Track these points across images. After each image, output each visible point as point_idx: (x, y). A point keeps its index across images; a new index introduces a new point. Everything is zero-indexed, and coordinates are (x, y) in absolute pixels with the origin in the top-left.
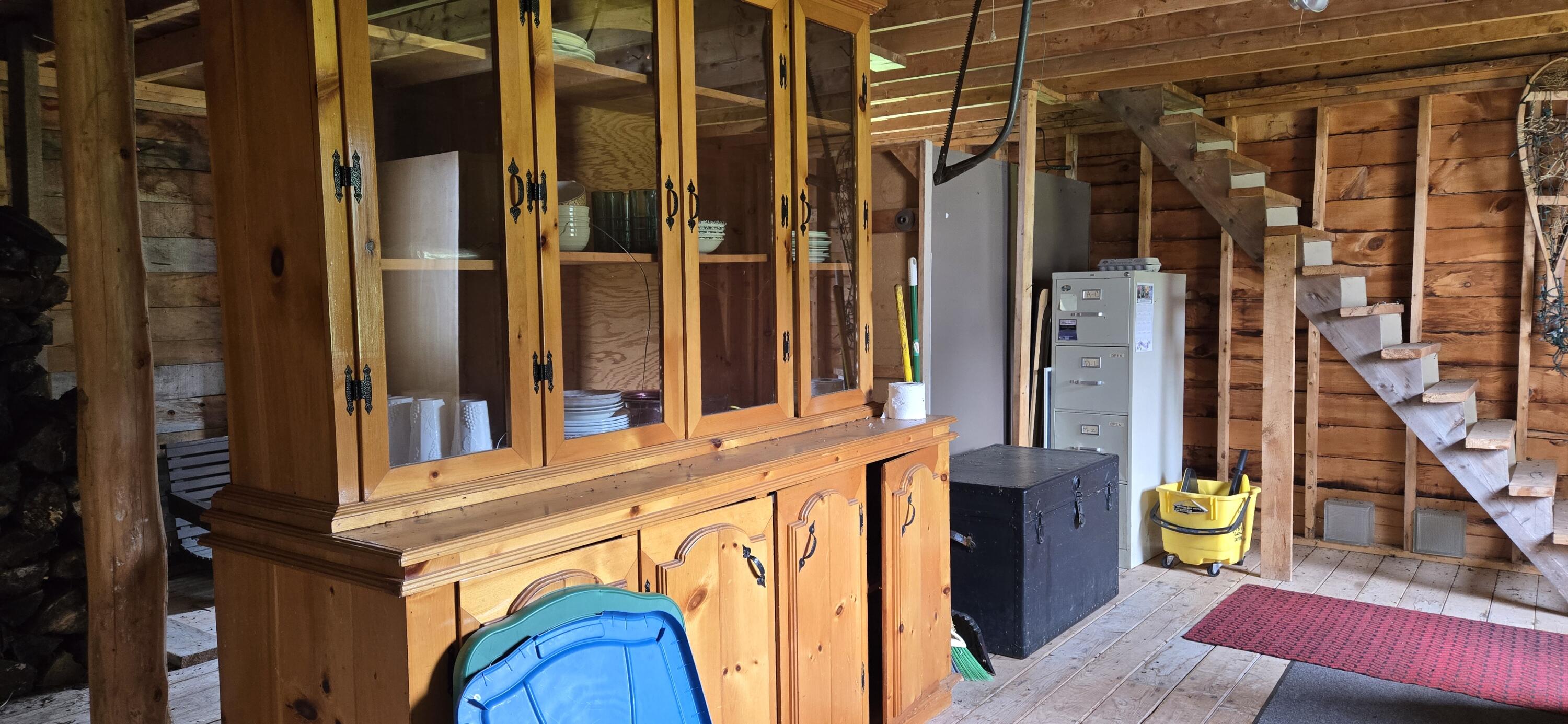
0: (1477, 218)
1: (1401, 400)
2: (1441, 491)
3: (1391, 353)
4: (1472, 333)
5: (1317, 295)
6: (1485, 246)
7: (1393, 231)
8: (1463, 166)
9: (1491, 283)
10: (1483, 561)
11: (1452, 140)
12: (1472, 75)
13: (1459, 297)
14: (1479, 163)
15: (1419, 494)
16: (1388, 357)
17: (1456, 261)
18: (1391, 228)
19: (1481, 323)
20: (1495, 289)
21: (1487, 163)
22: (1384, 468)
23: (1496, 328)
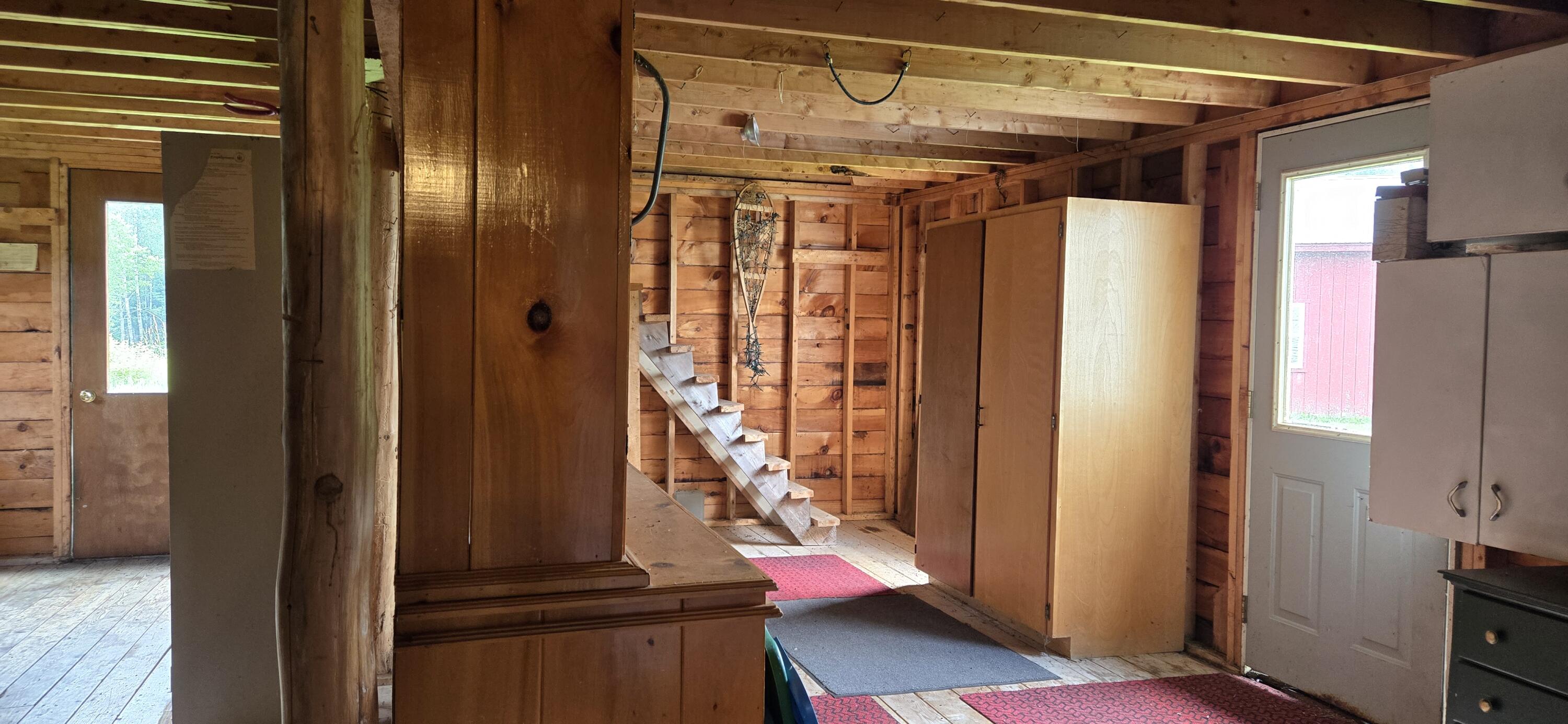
0: (702, 284)
1: (706, 412)
2: (686, 477)
3: (702, 379)
4: (702, 363)
5: (653, 337)
6: (707, 303)
7: (654, 289)
8: (694, 247)
9: (711, 328)
10: (714, 522)
11: (687, 228)
12: (702, 184)
13: (694, 338)
14: (703, 245)
15: (676, 481)
16: (700, 382)
17: (691, 312)
18: (652, 287)
19: (705, 356)
20: (714, 333)
21: (707, 245)
22: (651, 464)
23: (714, 360)
